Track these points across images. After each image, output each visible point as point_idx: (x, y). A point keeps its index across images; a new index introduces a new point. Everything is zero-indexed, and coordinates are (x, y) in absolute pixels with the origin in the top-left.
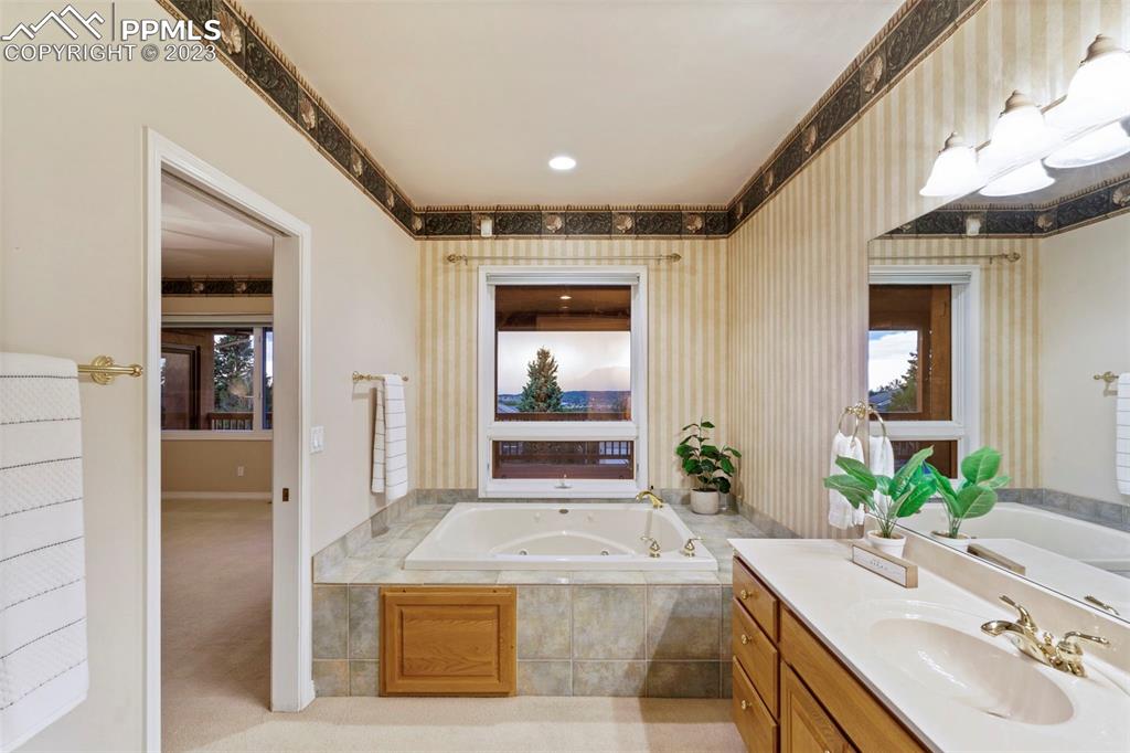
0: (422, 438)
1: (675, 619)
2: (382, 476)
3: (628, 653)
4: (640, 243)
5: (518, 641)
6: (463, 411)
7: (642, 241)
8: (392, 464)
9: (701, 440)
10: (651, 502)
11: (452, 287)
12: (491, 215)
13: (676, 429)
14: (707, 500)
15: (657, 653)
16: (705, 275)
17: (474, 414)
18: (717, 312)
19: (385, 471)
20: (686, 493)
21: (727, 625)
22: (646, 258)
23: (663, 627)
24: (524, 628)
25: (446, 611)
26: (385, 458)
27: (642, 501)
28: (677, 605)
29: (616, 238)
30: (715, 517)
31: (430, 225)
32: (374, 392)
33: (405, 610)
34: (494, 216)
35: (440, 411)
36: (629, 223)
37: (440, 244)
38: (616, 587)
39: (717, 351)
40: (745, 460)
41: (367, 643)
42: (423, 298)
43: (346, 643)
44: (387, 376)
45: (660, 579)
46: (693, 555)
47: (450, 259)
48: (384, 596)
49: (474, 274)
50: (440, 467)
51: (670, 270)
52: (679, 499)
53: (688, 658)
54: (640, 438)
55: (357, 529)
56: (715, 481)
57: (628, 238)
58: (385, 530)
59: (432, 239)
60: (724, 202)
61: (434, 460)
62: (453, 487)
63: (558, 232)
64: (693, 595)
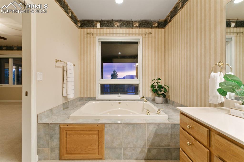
0: (81, 83)
1: (156, 134)
2: (66, 92)
3: (141, 145)
4: (140, 30)
5: (105, 142)
6: (92, 76)
7: (141, 29)
8: (69, 88)
9: (158, 83)
10: (144, 100)
11: (89, 42)
12: (99, 22)
13: (150, 80)
14: (160, 100)
15: (150, 145)
16: (158, 39)
17: (95, 77)
18: (161, 49)
19: (67, 90)
20: (153, 98)
21: (173, 136)
22: (142, 34)
23: (152, 137)
24: (107, 138)
25: (81, 132)
26: (67, 86)
27: (141, 100)
28: (157, 130)
29: (134, 28)
30: (162, 104)
31: (83, 25)
32: (64, 67)
33: (68, 132)
34: (100, 22)
35: (85, 76)
36: (137, 24)
37: (85, 30)
38: (137, 124)
39: (161, 60)
40: (170, 88)
41: (56, 143)
42: (81, 45)
43: (49, 143)
44: (67, 63)
45: (151, 121)
46: (160, 114)
47: (88, 33)
48: (61, 127)
49: (95, 38)
50: (85, 91)
51: (149, 37)
52: (151, 100)
53: (160, 147)
54: (141, 83)
55: (57, 107)
56: (162, 94)
57: (137, 28)
58: (68, 108)
59: (83, 28)
60: (163, 19)
61: (84, 89)
62: (89, 97)
63: (118, 27)
64: (162, 127)
